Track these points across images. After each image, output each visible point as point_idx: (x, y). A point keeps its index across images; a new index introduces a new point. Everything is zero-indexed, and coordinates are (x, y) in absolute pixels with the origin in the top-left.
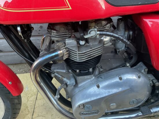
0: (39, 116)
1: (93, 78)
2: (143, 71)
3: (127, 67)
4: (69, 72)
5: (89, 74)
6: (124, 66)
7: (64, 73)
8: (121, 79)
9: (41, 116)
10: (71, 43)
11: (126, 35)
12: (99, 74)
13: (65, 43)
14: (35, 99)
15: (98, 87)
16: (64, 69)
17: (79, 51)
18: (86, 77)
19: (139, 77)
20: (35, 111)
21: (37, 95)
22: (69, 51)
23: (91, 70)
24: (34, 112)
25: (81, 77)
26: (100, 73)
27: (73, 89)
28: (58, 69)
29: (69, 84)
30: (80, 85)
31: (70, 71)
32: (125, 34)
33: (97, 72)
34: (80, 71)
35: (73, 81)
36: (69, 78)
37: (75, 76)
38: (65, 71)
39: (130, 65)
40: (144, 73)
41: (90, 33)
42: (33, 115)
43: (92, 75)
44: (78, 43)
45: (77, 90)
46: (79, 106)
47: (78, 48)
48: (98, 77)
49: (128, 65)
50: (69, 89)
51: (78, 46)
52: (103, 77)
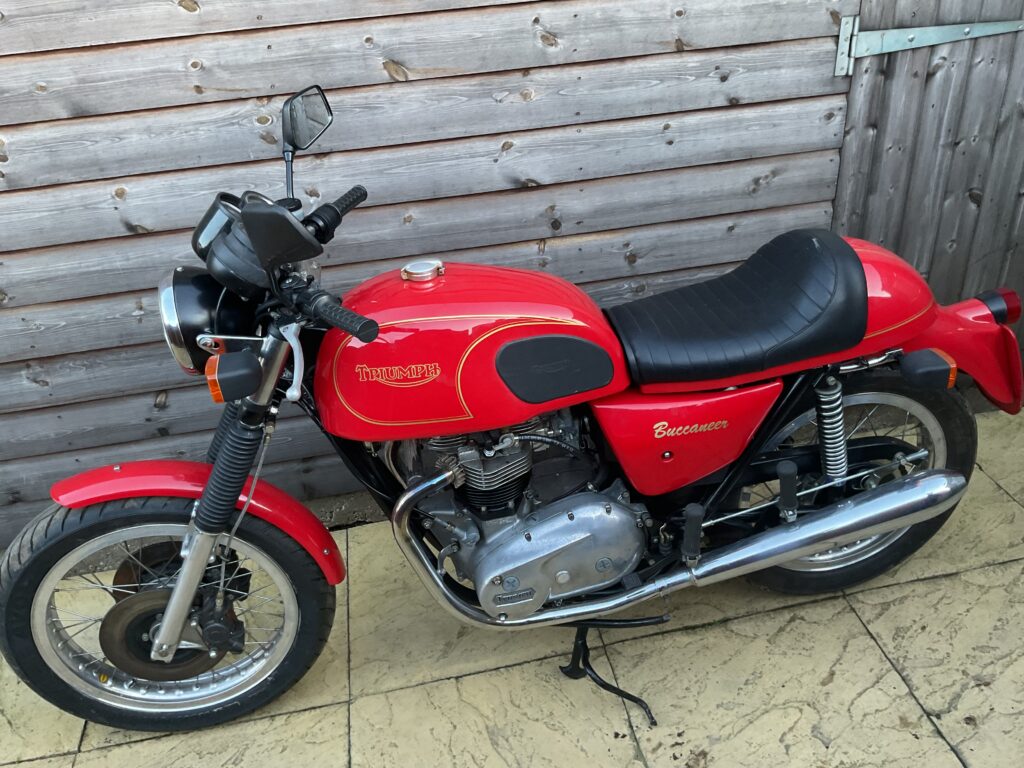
0: (370, 662)
1: (518, 521)
2: (620, 498)
3: (590, 490)
4: (463, 513)
5: (507, 513)
6: (583, 489)
7: (451, 516)
8: (571, 517)
9: (375, 660)
10: (467, 455)
11: (577, 427)
12: (531, 511)
13: (457, 456)
14: (346, 617)
15: (529, 538)
16: (450, 508)
17: (485, 470)
18: (501, 521)
19: (608, 512)
20: (352, 649)
21: (348, 604)
22: (465, 470)
23: (511, 504)
24: (349, 653)
25: (490, 521)
26: (533, 509)
27: (475, 553)
28: (436, 509)
29: (465, 542)
30: (489, 541)
31: (465, 511)
32: (573, 425)
33: (525, 509)
34: (488, 508)
35: (475, 534)
36: (465, 528)
37: (477, 519)
38: (453, 513)
39: (595, 488)
40: (623, 502)
41: (502, 441)
42: (349, 661)
43: (516, 516)
44: (482, 454)
45: (484, 552)
46: (492, 582)
47: (483, 464)
48: (528, 519)
49: (590, 487)
50: (465, 553)
51: (483, 460)
52: (537, 518)
